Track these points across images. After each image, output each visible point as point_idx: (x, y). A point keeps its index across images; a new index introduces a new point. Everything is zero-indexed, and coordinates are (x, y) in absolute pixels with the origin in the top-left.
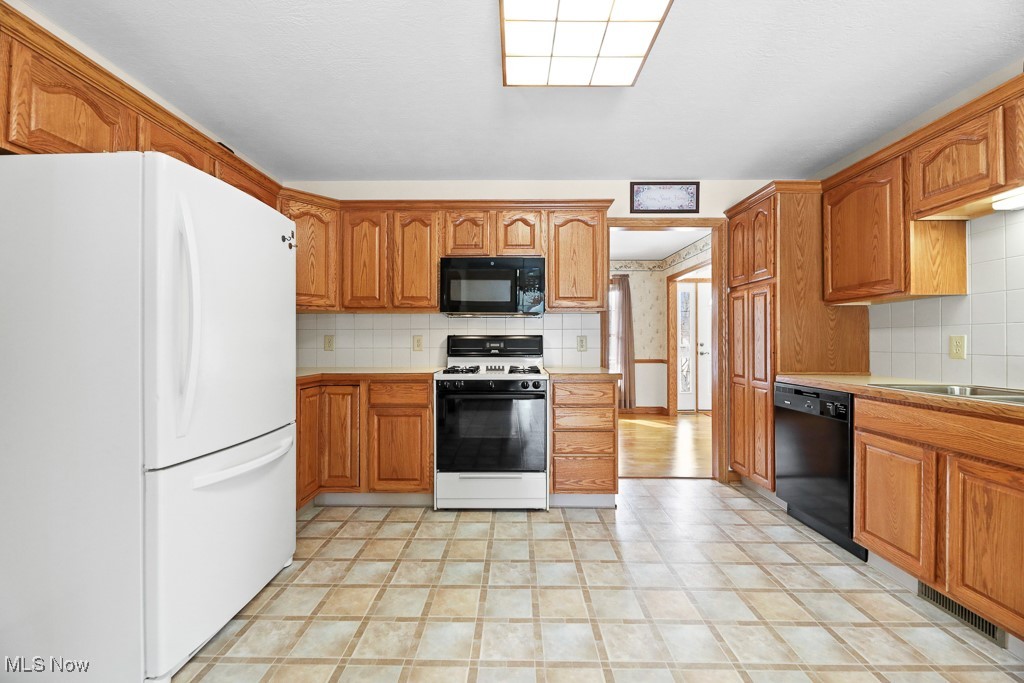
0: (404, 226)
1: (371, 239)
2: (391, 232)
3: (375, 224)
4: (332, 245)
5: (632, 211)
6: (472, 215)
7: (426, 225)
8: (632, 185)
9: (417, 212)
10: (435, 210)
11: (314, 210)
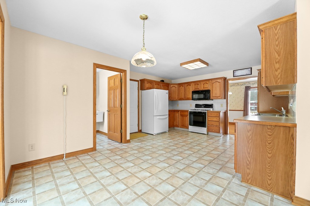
0: (187, 86)
1: (182, 88)
2: (185, 87)
3: (183, 86)
4: (177, 90)
5: (234, 76)
6: (197, 83)
7: (190, 86)
8: (234, 71)
9: (189, 84)
10: (192, 83)
11: (174, 86)
